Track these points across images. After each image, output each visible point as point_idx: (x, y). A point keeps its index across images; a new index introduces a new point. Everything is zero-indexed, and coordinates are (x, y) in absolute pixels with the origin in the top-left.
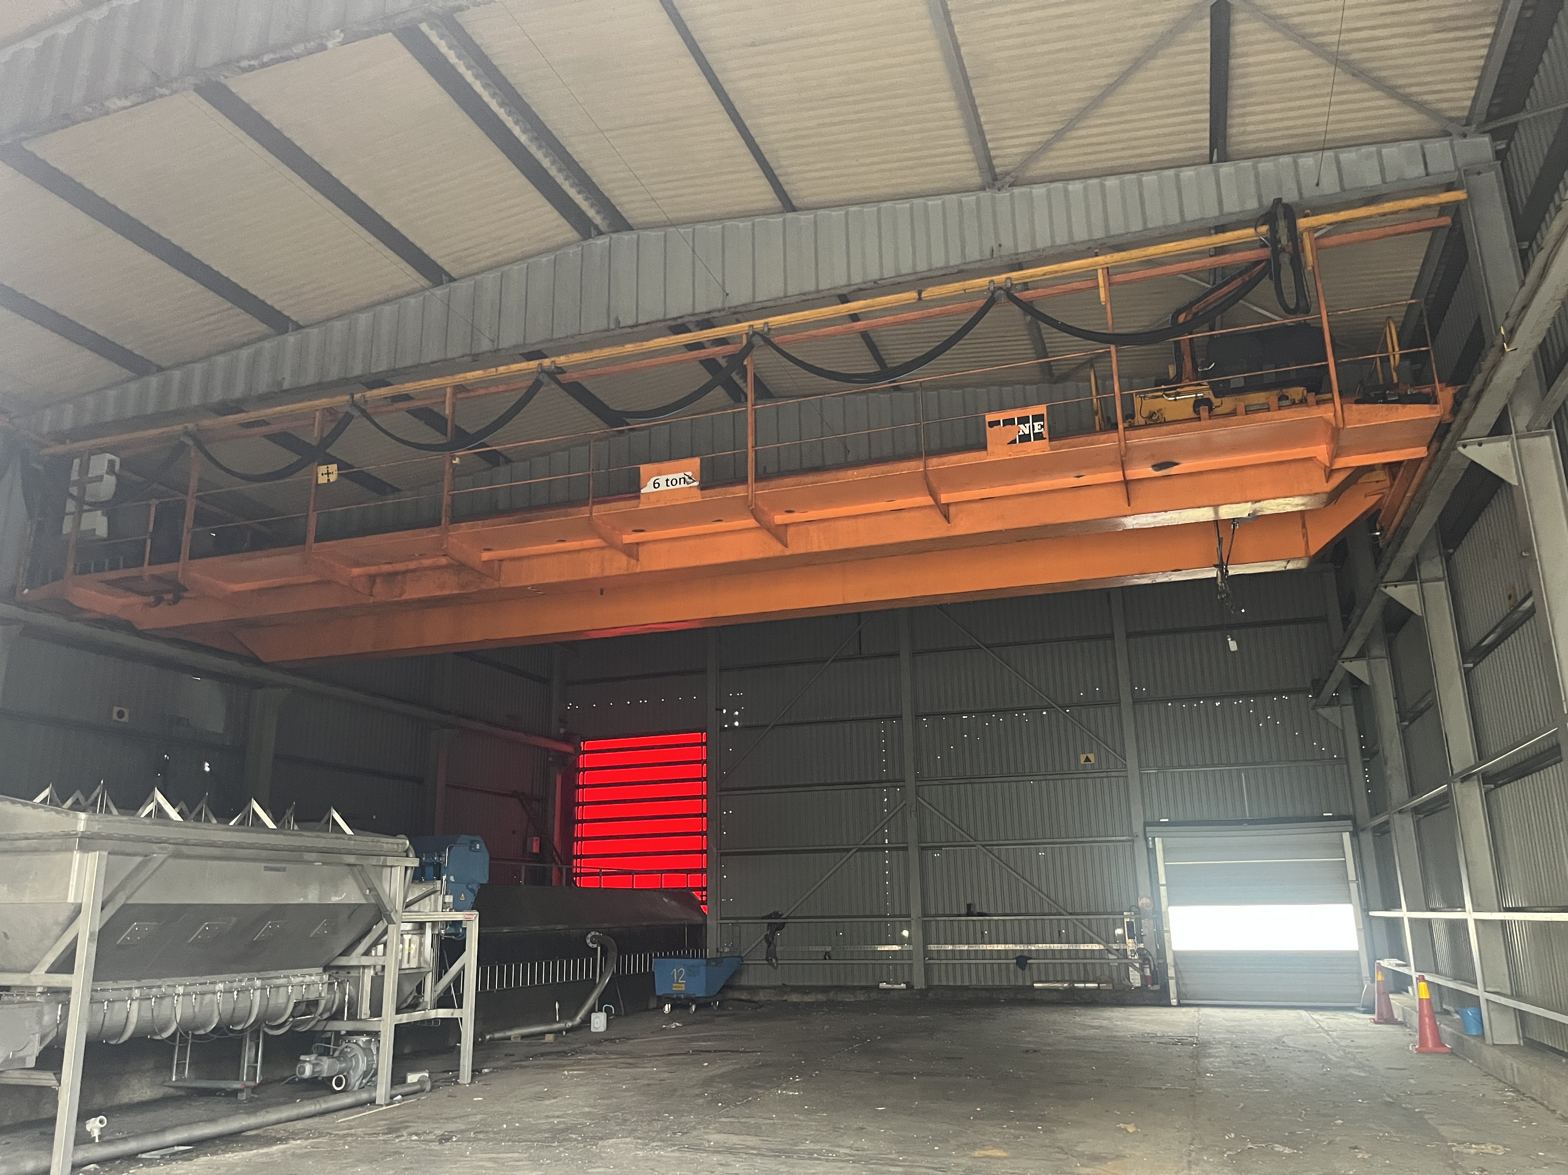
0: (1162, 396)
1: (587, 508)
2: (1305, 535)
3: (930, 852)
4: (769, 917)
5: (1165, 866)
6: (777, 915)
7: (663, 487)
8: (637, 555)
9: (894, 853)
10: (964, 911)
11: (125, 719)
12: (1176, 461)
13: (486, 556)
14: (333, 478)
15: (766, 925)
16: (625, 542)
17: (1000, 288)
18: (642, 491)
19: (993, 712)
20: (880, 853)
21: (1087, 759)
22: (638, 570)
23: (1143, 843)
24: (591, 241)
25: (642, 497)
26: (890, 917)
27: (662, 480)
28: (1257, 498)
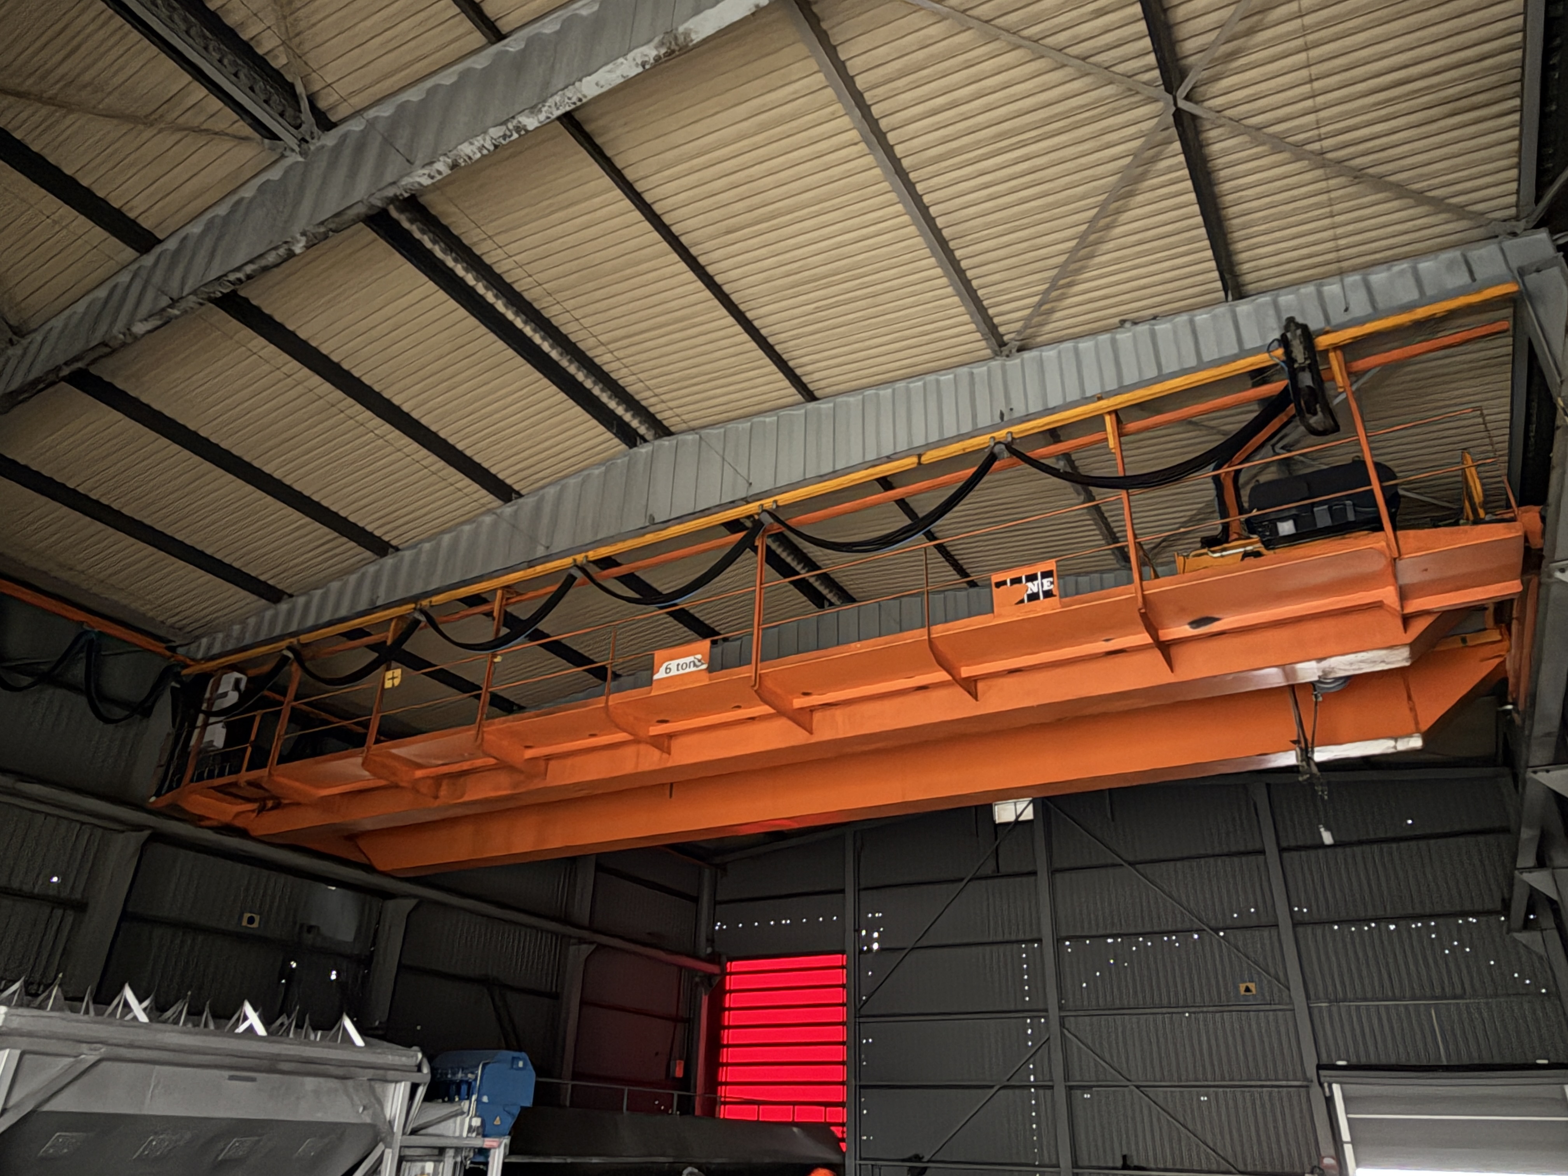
0: (1206, 554)
1: (604, 698)
2: (1412, 709)
3: (1079, 1092)
4: (909, 1160)
5: (1349, 1120)
6: (917, 1158)
7: (674, 672)
8: (669, 748)
9: (1041, 1092)
10: (1119, 1163)
11: (255, 925)
12: (1217, 616)
13: (529, 754)
14: (397, 682)
15: (906, 1169)
16: (651, 734)
17: (999, 443)
18: (656, 677)
19: (1140, 935)
20: (1026, 1092)
21: (1248, 990)
22: (669, 765)
23: (1319, 1089)
24: (635, 449)
25: (654, 684)
26: (1038, 1166)
27: (673, 664)
28: (1320, 656)
